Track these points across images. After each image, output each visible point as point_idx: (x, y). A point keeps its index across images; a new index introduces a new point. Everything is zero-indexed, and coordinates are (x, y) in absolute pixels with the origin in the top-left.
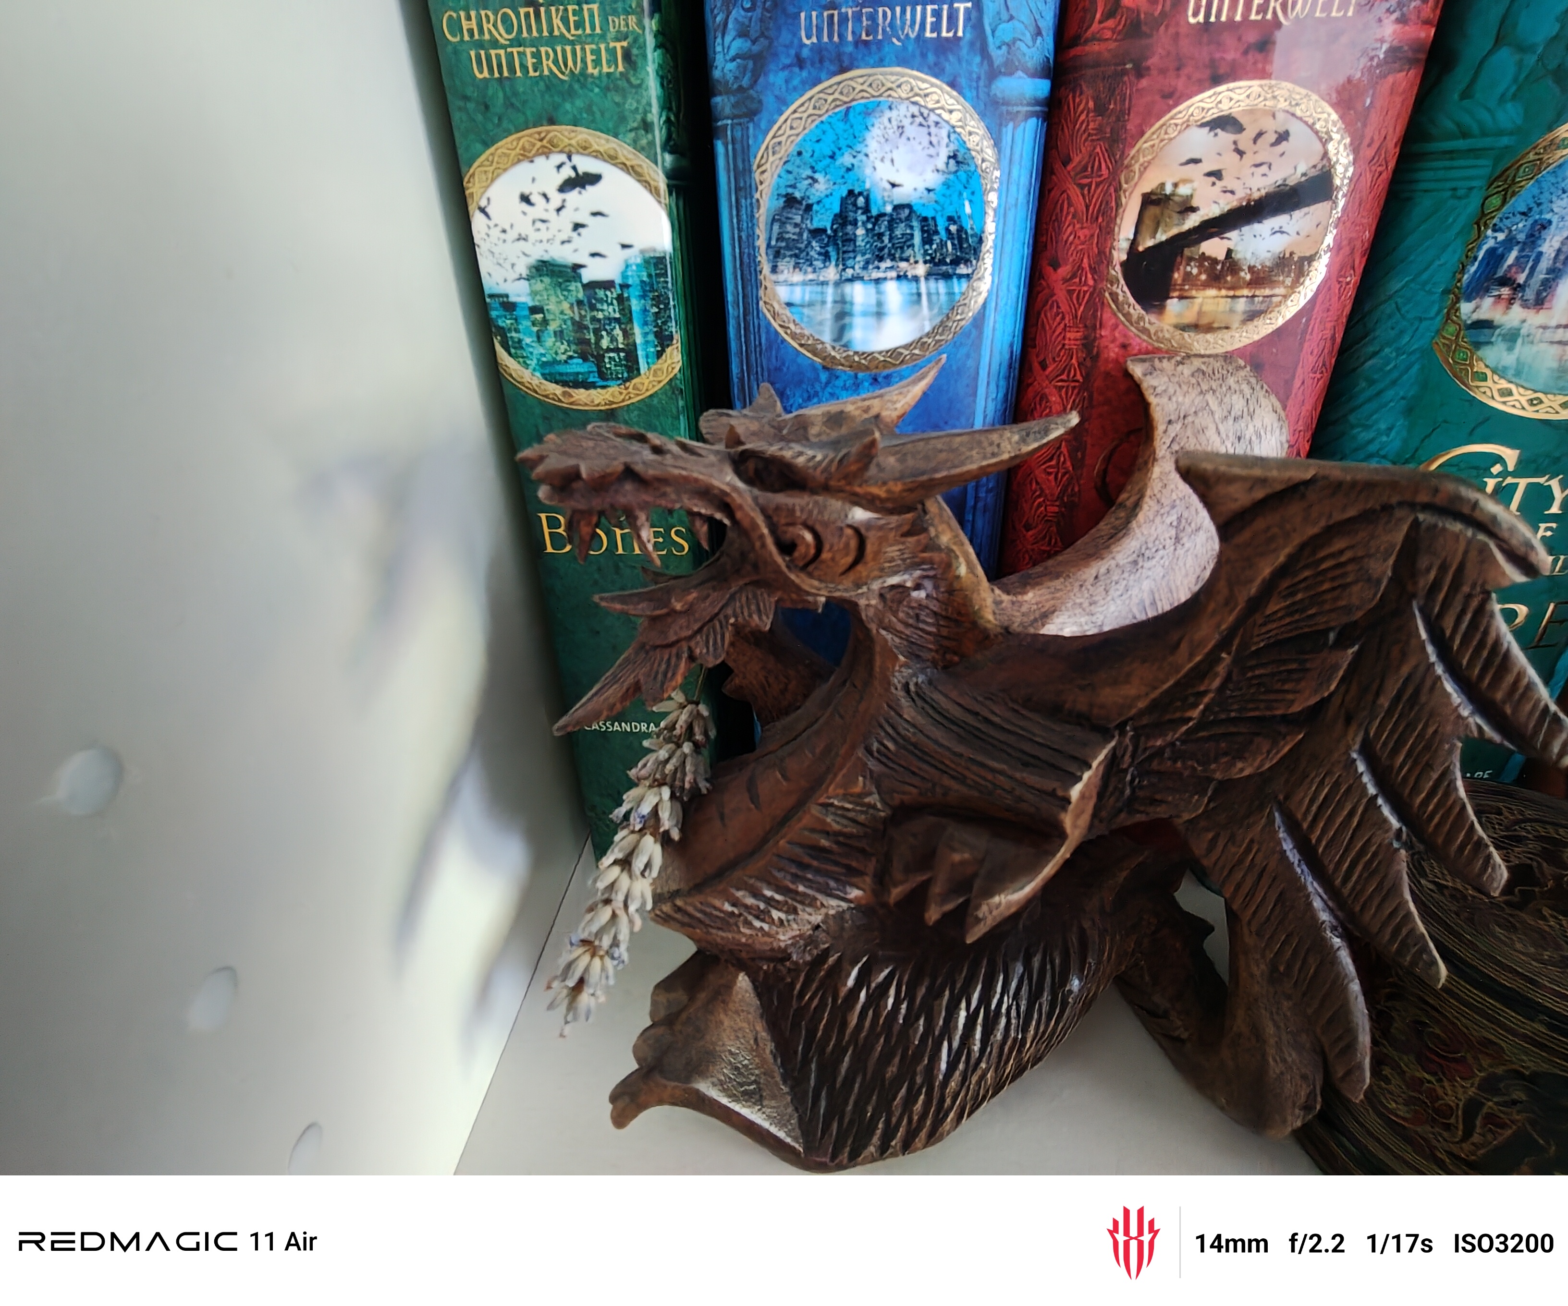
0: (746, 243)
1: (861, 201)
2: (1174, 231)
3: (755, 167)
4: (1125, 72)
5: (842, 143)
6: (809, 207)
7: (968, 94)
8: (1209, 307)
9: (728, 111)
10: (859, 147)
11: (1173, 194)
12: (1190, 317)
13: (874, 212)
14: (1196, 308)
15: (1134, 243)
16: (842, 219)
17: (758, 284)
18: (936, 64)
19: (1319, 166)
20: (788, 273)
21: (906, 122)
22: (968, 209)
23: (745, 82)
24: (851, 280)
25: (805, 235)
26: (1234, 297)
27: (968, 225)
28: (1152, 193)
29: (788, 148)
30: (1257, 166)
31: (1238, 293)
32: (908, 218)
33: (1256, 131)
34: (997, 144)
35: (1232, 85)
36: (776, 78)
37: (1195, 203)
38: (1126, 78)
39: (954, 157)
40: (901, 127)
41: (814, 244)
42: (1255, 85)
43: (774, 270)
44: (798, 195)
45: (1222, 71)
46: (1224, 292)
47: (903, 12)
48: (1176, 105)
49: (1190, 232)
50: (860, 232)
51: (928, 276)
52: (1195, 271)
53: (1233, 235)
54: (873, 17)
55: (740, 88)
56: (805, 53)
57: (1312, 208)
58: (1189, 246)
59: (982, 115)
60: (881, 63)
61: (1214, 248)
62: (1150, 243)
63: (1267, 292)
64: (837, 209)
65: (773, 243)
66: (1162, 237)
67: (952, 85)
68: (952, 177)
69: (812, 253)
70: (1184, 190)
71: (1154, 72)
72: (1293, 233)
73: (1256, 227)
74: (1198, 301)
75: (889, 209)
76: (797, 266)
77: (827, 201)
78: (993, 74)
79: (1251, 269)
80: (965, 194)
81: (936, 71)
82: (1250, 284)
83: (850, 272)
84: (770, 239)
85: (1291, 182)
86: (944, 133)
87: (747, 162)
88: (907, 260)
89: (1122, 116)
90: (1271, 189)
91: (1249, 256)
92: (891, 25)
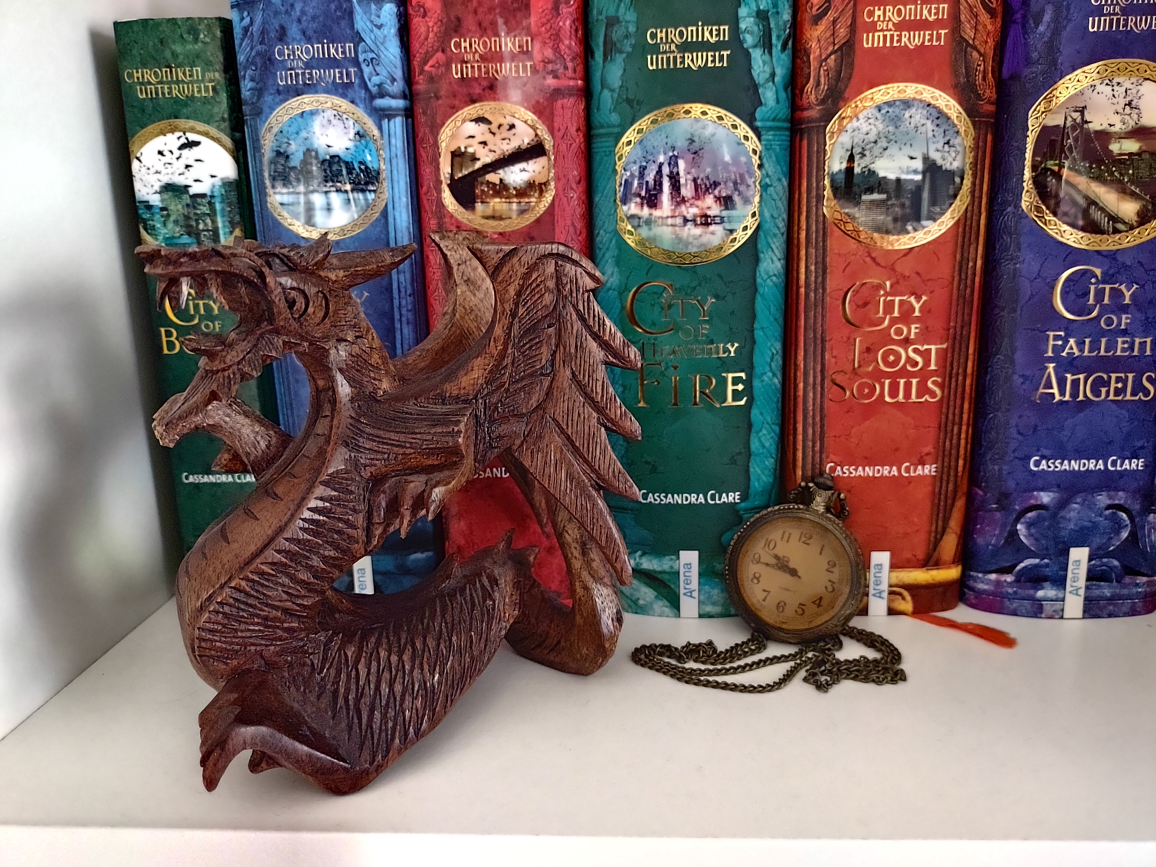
0: (259, 174)
1: (313, 153)
2: (470, 170)
3: (261, 138)
4: (431, 97)
5: (302, 127)
6: (288, 157)
7: (361, 106)
8: (498, 207)
9: (248, 112)
10: (310, 129)
11: (466, 152)
12: (489, 212)
13: (321, 159)
14: (491, 208)
15: (452, 175)
16: (305, 162)
17: (266, 194)
18: (344, 93)
19: (535, 140)
20: (280, 189)
21: (332, 118)
22: (369, 158)
23: (254, 100)
24: (313, 192)
25: (287, 170)
26: (510, 202)
27: (370, 166)
28: (455, 151)
29: (275, 130)
30: (504, 139)
31: (511, 200)
32: (338, 162)
33: (498, 125)
34: (380, 128)
35: (481, 104)
36: (268, 99)
37: (477, 156)
38: (432, 100)
39: (358, 133)
40: (329, 121)
41: (292, 174)
42: (492, 104)
43: (273, 187)
44: (282, 151)
45: (475, 98)
46: (504, 200)
47: (325, 72)
48: (457, 111)
49: (479, 170)
50: (314, 168)
51: (353, 190)
52: (486, 189)
53: (501, 171)
54: (311, 74)
55: (253, 103)
56: (281, 88)
57: (538, 160)
58: (480, 177)
59: (370, 115)
60: (316, 92)
61: (492, 177)
62: (460, 175)
63: (527, 200)
64: (302, 157)
65: (272, 173)
66: (465, 172)
67: (352, 102)
68: (358, 143)
69: (292, 179)
70: (470, 150)
71: (444, 98)
72: (531, 171)
73: (512, 168)
74: (492, 204)
75: (328, 157)
76: (285, 185)
77: (297, 154)
78: (372, 97)
79: (515, 188)
80: (366, 151)
81: (344, 96)
82: (516, 196)
83: (311, 188)
84: (270, 172)
85: (524, 147)
86: (351, 122)
87: (257, 135)
88: (340, 182)
89: (433, 117)
90: (514, 150)
91: (512, 182)
92: (320, 77)
